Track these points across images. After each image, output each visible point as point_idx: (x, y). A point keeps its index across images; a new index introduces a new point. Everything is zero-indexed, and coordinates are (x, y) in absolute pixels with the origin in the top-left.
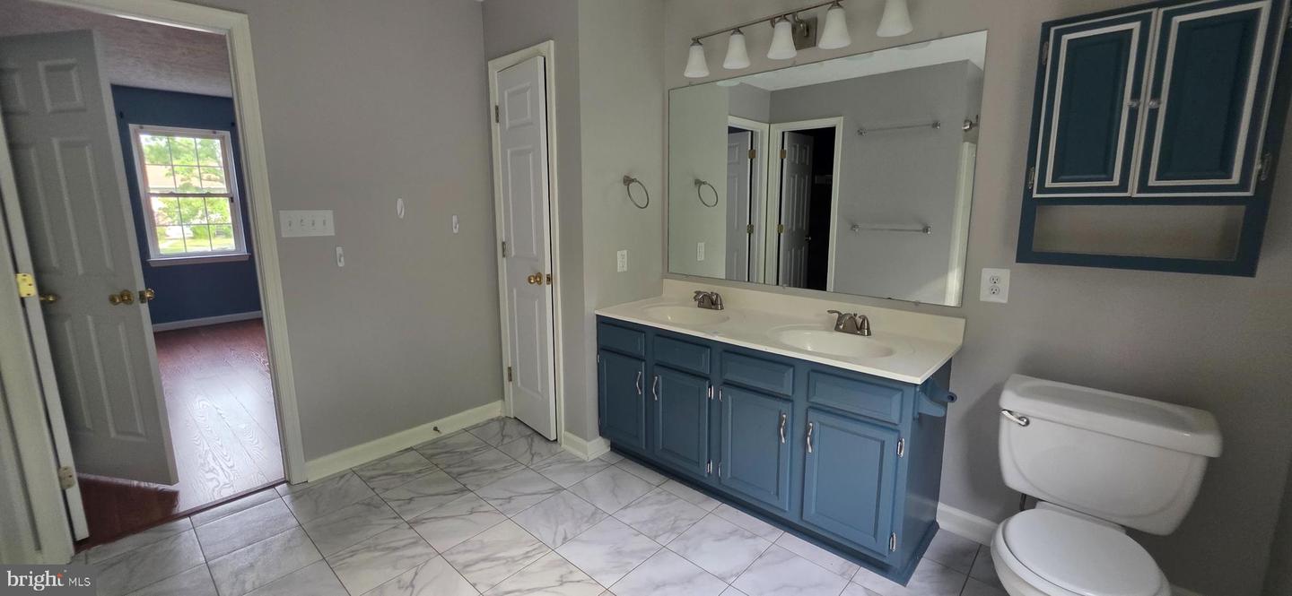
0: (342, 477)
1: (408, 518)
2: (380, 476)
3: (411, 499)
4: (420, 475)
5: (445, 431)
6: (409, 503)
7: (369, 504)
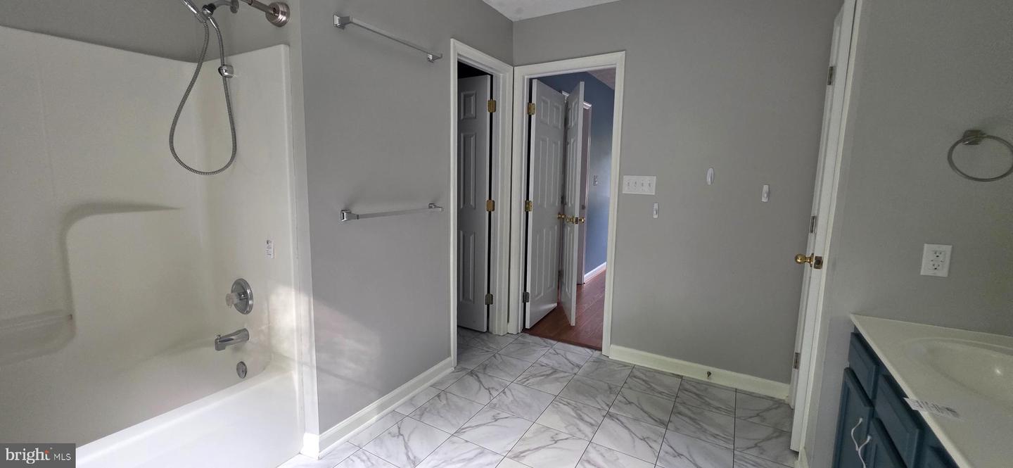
0: (625, 366)
1: (612, 410)
2: (640, 379)
3: (630, 403)
4: (660, 395)
5: (714, 380)
6: (627, 404)
7: (610, 388)
